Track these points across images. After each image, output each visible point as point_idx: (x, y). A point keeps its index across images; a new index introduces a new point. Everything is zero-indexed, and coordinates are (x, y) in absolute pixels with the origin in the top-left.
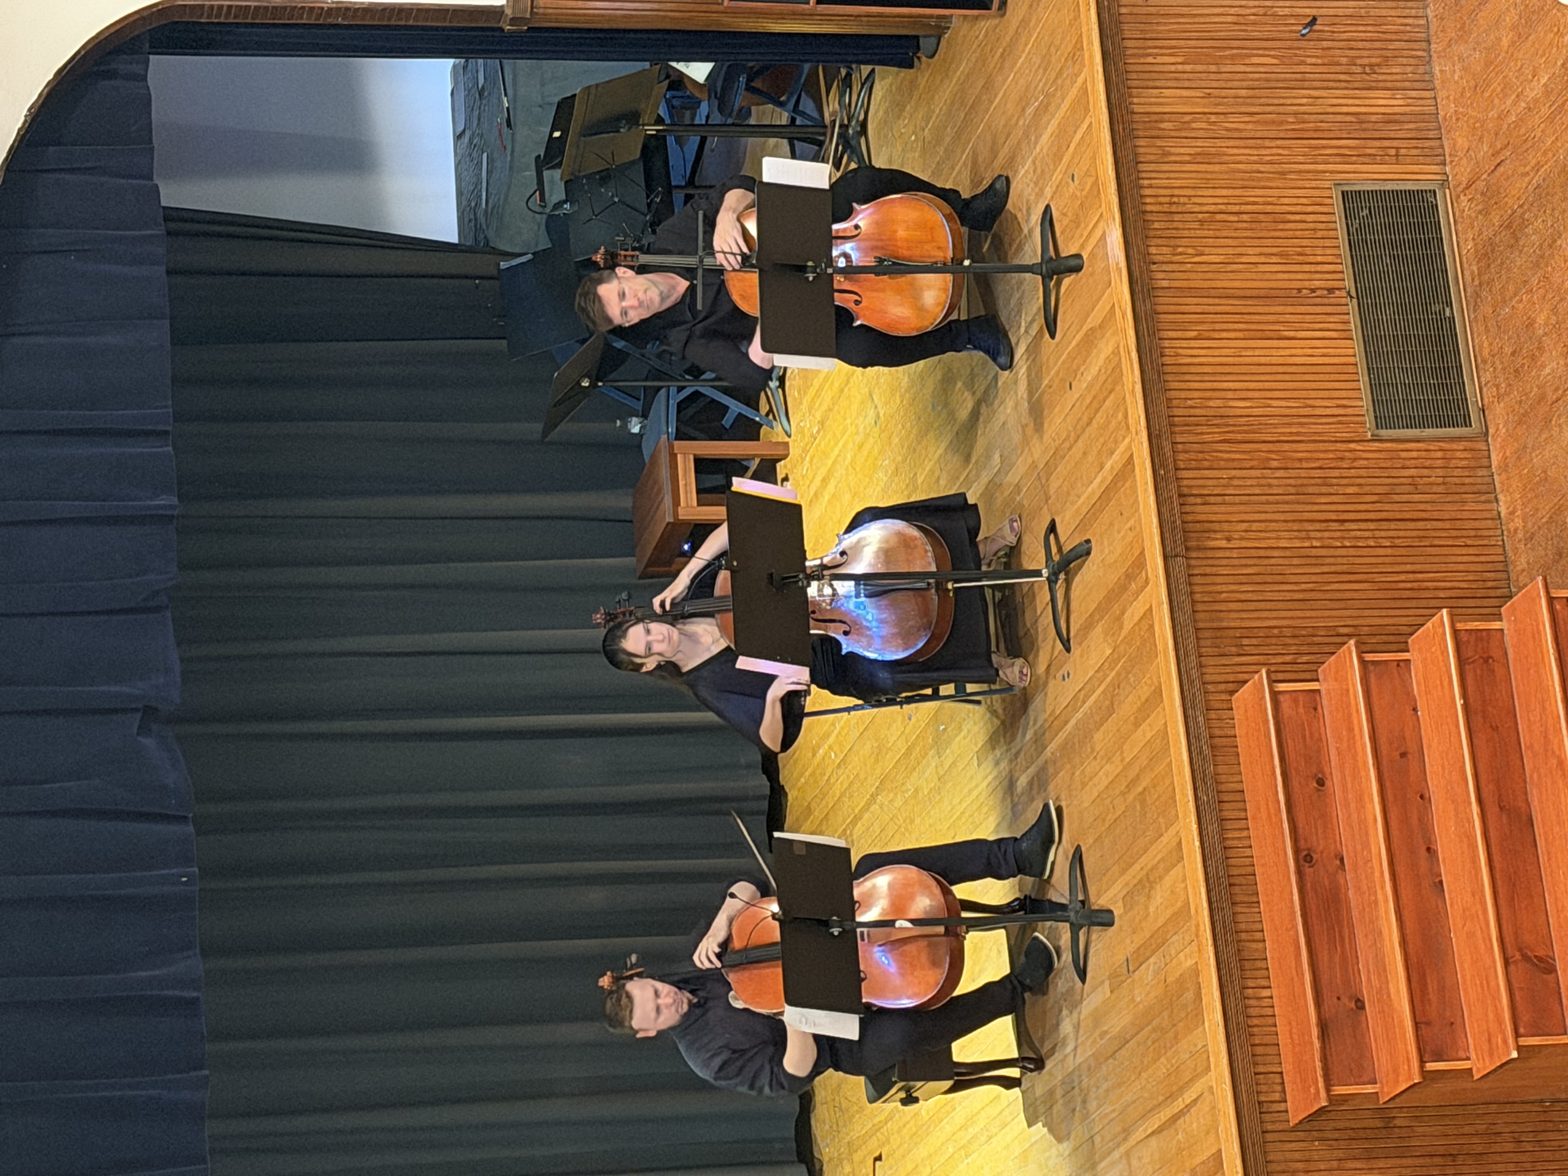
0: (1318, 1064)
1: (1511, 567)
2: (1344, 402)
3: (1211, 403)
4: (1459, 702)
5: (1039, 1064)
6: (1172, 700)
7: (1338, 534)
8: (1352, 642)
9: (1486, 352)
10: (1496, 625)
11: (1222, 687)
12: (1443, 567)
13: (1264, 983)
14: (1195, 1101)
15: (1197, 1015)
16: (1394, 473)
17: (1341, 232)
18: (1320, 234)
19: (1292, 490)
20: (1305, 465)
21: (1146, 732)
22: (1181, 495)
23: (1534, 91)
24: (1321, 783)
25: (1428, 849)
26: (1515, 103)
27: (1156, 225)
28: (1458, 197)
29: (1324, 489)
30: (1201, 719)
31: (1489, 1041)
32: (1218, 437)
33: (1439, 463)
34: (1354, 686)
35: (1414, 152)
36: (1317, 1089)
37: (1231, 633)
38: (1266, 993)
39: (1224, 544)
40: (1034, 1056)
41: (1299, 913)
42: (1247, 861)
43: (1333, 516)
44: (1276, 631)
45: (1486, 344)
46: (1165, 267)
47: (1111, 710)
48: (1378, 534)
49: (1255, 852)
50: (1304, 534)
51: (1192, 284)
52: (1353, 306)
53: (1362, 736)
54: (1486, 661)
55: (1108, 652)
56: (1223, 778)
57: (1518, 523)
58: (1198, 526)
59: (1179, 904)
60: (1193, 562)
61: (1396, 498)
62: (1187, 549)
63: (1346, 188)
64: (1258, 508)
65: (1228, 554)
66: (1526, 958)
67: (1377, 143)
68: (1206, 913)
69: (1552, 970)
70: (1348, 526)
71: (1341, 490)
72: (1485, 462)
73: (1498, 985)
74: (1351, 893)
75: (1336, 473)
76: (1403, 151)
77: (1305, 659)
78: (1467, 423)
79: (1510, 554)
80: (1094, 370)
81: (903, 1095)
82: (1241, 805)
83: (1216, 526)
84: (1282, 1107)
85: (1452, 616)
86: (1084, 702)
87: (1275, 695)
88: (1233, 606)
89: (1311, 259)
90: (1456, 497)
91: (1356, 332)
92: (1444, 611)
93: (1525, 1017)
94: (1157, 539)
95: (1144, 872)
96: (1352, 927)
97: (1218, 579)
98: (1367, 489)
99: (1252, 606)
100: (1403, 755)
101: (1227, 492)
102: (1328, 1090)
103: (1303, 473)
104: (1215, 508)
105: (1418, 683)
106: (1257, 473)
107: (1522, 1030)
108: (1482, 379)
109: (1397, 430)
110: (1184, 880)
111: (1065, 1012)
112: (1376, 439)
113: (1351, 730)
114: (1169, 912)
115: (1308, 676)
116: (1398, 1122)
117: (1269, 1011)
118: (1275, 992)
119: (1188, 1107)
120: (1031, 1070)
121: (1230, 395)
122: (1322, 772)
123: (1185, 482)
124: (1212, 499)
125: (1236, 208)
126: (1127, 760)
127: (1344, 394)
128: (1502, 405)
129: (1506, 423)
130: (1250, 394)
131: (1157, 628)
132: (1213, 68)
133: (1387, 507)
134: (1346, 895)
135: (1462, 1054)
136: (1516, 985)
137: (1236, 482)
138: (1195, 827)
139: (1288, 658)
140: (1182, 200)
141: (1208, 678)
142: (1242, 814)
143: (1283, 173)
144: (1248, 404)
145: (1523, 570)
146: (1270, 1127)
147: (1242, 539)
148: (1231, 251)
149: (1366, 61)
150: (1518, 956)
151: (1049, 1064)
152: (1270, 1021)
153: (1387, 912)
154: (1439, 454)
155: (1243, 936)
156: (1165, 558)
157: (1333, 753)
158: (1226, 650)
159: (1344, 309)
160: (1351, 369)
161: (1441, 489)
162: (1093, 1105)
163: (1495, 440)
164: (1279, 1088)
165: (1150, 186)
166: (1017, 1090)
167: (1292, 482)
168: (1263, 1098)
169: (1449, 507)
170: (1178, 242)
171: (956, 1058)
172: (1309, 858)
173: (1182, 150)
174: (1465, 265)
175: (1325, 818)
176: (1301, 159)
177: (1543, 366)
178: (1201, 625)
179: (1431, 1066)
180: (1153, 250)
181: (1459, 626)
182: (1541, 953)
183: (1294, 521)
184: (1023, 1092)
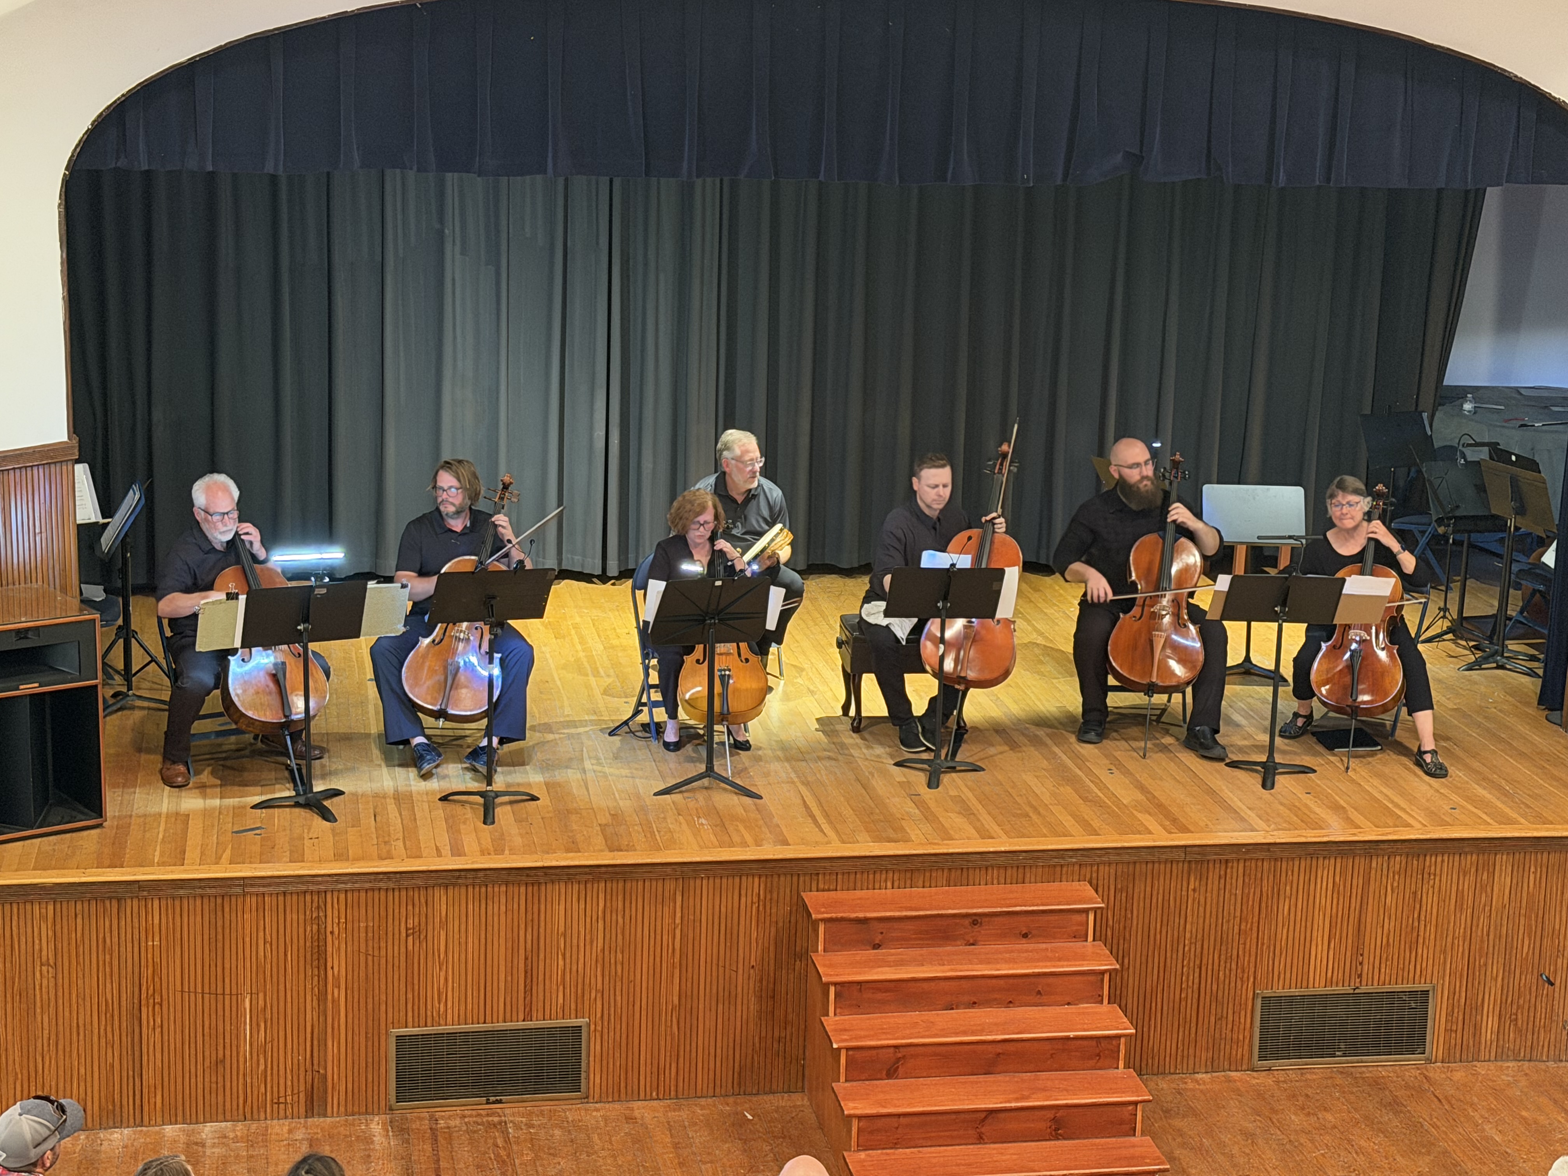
0: (840, 915)
1: (1161, 1077)
2: (1282, 976)
3: (1288, 888)
4: (1072, 1034)
5: (856, 729)
6: (1088, 842)
7: (1192, 964)
8: (1118, 967)
9: (1309, 1076)
10: (1121, 1064)
11: (1094, 875)
12: (1164, 1032)
13: (896, 884)
14: (822, 831)
15: (878, 839)
16: (1231, 1005)
17: (1399, 987)
18: (1400, 973)
19: (1225, 936)
20: (1241, 946)
21: (1069, 822)
22: (1227, 861)
23: (1490, 1130)
24: (1025, 936)
25: (975, 1003)
26: (1482, 1116)
27: (1415, 862)
28: (1418, 1069)
30: (1074, 860)
31: (845, 1030)
32: (1265, 889)
33: (1235, 1036)
34: (1088, 965)
35: (1453, 1042)
36: (823, 913)
37: (1131, 886)
38: (889, 884)
39: (1191, 887)
40: (862, 726)
41: (940, 912)
42: (977, 882)
43: (1205, 961)
44: (1129, 916)
45: (1315, 1077)
46: (1385, 865)
47: (1085, 799)
48: (1190, 991)
49: (982, 887)
50: (1193, 940)
51: (1372, 882)
52: (1348, 990)
53: (1054, 966)
54: (1099, 1055)
55: (1125, 802)
56: (1034, 869)
57: (1191, 1085)
58: (1204, 871)
59: (951, 832)
60: (1181, 864)
61: (1213, 1007)
62: (1190, 862)
63: (1431, 993)
64: (1214, 913)
65: (1184, 889)
66: (899, 1059)
67: (1461, 1018)
68: (945, 851)
69: (889, 1076)
70: (1197, 970)
71: (1222, 968)
72: (1233, 1068)
73: (880, 1040)
74: (948, 948)
75: (1234, 966)
76: (1453, 1035)
77: (1109, 933)
78: (1261, 1058)
79: (1169, 1077)
80: (1318, 810)
81: (844, 638)
82: (1014, 881)
83: (1203, 882)
84: (814, 887)
85: (1130, 1035)
86: (1092, 782)
87: (1086, 911)
88: (1148, 889)
89: (1383, 966)
90: (1211, 1045)
91: (1329, 990)
92: (1133, 1031)
93: (858, 1055)
94: (1198, 842)
95: (976, 812)
96: (928, 946)
97: (1168, 882)
98: (1221, 986)
99: (1148, 901)
100: (1039, 993)
101: (1226, 892)
102: (822, 920)
103: (1235, 945)
104: (1216, 882)
105: (1086, 1008)
106: (1238, 914)
107: (850, 1053)
108: (1291, 1072)
109: (1260, 1011)
110: (969, 838)
111: (888, 749)
112: (1255, 996)
113: (1060, 959)
114: (946, 825)
115: (1098, 934)
116: (798, 962)
117: (877, 886)
118: (889, 891)
119: (819, 826)
120: (852, 724)
121: (1293, 900)
122: (1033, 936)
123: (1235, 864)
124: (1222, 881)
125: (1423, 918)
126: (1050, 807)
127: (1288, 977)
128: (1272, 1083)
129: (1259, 1085)
130: (1292, 915)
131: (1138, 836)
132: (1523, 912)
133: (1208, 998)
134: (949, 945)
135: (838, 1011)
136: (880, 1051)
137: (1233, 897)
138: (1003, 849)
139: (1110, 923)
140: (1431, 882)
141: (1101, 867)
142: (1008, 881)
143: (1445, 952)
144: (1286, 913)
145: (1157, 1085)
146: (801, 879)
147: (1194, 900)
148: (1393, 910)
149: (1519, 1016)
150: (900, 1055)
151: (854, 735)
152: (870, 886)
153: (937, 971)
154: (1241, 1037)
155: (928, 874)
156: (1185, 847)
157: (1044, 946)
158: (1119, 881)
159: (1346, 984)
160: (1305, 984)
161: (1217, 1035)
162: (827, 763)
163: (1248, 1075)
164: (826, 887)
165: (1443, 861)
166: (841, 713)
167: (1230, 937)
168: (820, 876)
169: (1205, 1040)
170: (1402, 876)
171: (865, 676)
172: (975, 923)
173: (1467, 884)
174: (1370, 1069)
175: (1003, 936)
176: (1454, 966)
177: (1296, 1114)
178: (1138, 866)
179: (832, 989)
180: (1398, 858)
181: (1123, 1040)
182: (901, 1071)
183: (1203, 935)
184: (838, 717)
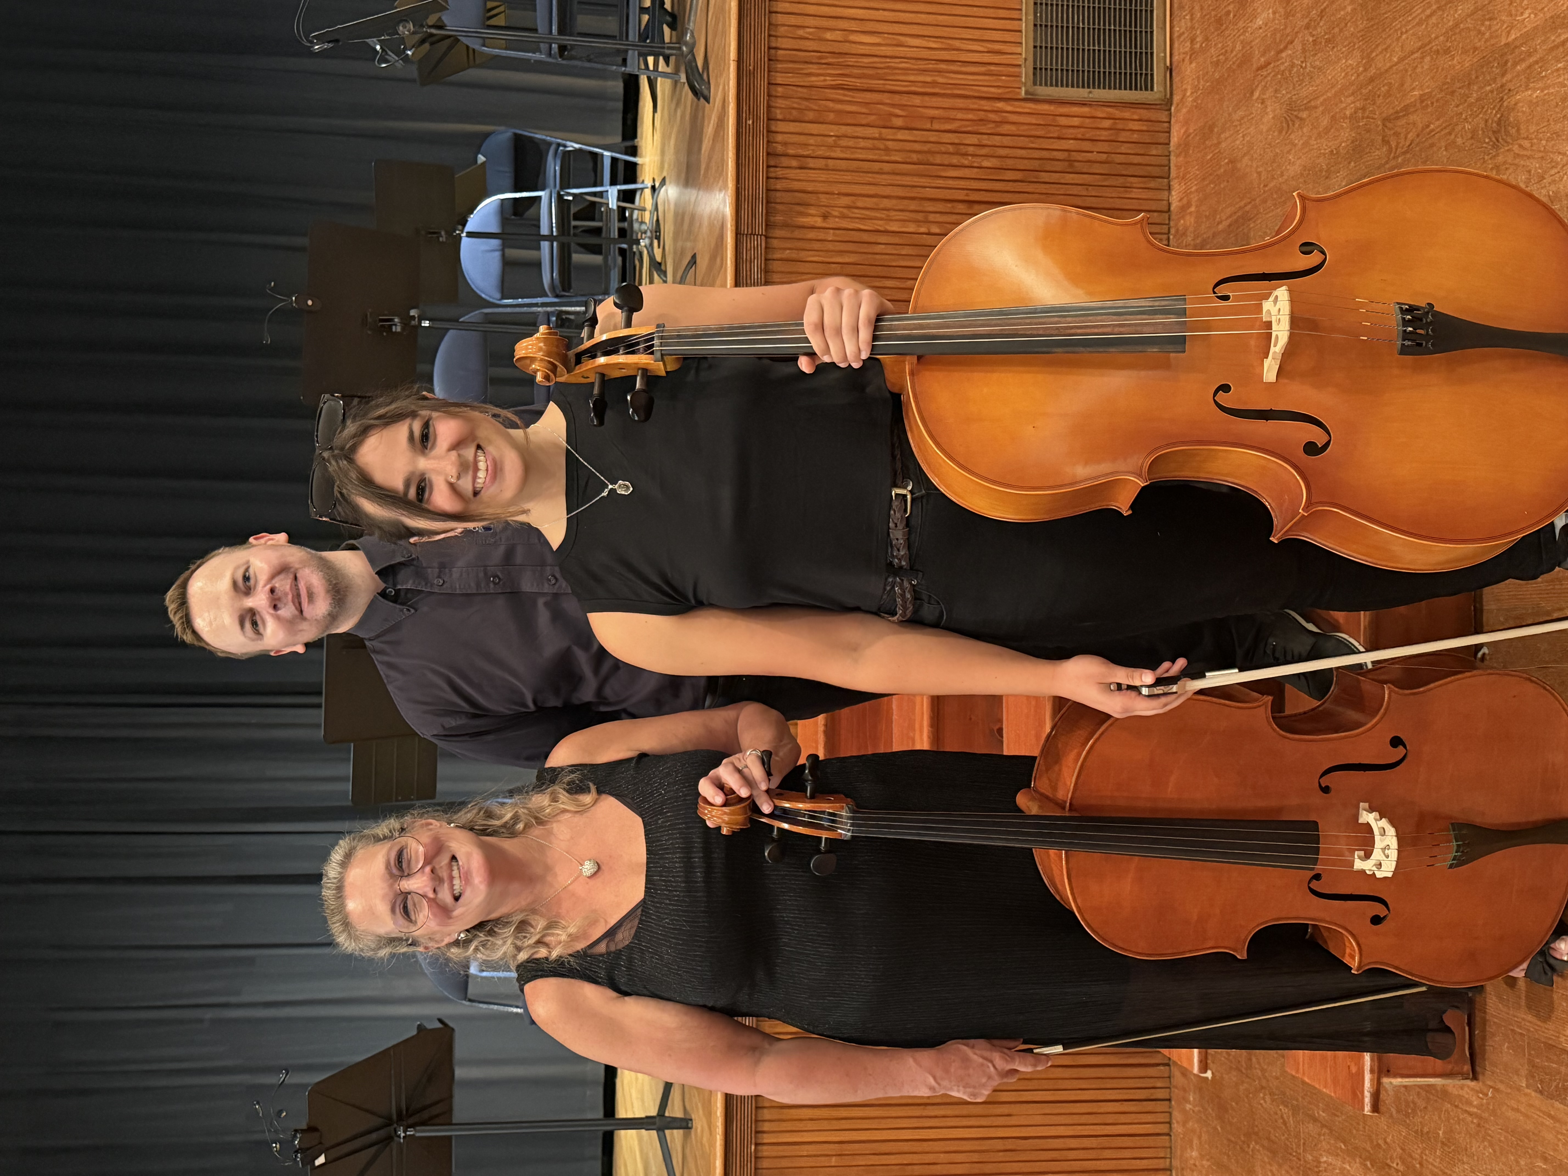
2: (997, 47)
22: (770, 154)
29: (955, 160)
32: (829, 81)
33: (1104, 135)
39: (819, 222)
57: (1190, 220)
58: (787, 197)
60: (773, 243)
62: (768, 225)
83: (812, 199)
90: (1121, 180)
101: (833, 155)
106: (874, 132)
109: (1059, 89)
112: (1031, 98)
123: (779, 137)
127: (997, 35)
128: (1193, 65)
129: (1196, 89)
144: (877, 40)
147: (843, 217)
161: (1102, 168)
163: (1178, 110)
167: (917, 147)
169: (1107, 192)
177: (1252, 18)
183: (913, 199)
